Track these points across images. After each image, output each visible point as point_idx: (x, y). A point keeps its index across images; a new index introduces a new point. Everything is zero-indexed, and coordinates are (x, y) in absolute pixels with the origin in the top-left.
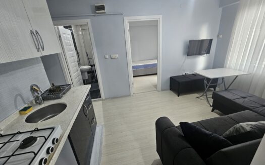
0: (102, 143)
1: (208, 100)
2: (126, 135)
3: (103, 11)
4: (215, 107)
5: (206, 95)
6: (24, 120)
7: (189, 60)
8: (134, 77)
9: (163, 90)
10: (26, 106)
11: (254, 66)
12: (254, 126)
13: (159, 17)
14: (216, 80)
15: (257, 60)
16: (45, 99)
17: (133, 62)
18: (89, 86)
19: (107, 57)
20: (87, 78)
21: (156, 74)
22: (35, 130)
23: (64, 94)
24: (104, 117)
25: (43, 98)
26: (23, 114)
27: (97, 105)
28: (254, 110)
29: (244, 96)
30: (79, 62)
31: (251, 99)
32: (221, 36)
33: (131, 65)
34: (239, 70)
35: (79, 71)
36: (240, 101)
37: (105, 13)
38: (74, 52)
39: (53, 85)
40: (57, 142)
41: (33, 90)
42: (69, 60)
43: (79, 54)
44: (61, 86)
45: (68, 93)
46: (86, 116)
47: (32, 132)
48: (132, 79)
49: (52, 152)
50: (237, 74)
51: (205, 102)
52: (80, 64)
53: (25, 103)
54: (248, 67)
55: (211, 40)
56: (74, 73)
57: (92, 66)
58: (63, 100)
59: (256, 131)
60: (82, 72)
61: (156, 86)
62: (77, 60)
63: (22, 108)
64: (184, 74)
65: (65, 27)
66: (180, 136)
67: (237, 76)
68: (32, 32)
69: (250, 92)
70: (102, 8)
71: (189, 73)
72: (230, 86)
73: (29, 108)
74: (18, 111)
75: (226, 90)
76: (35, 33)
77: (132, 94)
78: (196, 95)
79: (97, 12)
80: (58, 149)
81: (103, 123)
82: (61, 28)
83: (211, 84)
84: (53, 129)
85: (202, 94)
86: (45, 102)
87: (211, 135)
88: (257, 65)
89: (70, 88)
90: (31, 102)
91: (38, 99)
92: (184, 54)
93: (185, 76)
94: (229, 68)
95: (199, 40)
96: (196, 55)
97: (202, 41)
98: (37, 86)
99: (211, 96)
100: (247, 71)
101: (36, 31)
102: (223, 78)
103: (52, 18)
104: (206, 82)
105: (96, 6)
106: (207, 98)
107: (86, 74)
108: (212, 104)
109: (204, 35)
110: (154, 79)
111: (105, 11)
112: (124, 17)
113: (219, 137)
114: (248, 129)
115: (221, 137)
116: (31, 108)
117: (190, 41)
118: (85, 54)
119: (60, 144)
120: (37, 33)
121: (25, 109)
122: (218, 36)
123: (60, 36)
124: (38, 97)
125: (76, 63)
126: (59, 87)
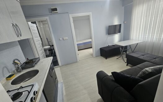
0: (63, 93)
1: (123, 59)
2: (78, 87)
3: (56, 12)
4: (128, 63)
5: (122, 57)
6: (10, 84)
7: (110, 37)
8: (78, 50)
9: (96, 56)
10: (11, 74)
11: (146, 37)
12: (153, 69)
13: (90, 13)
14: (126, 47)
15: (146, 34)
16: (23, 68)
17: (77, 41)
18: (52, 58)
19: (61, 39)
20: (48, 54)
21: (92, 47)
22: (20, 88)
23: (36, 64)
24: (62, 77)
25: (22, 68)
26: (9, 80)
27: (57, 70)
28: (150, 61)
29: (143, 54)
30: (42, 44)
31: (147, 55)
32: (125, 22)
33: (76, 43)
34: (138, 40)
35: (43, 50)
36: (141, 57)
37: (57, 12)
38: (39, 38)
39: (28, 59)
40: (36, 93)
41: (15, 63)
42: (36, 43)
43: (42, 39)
44: (33, 59)
45: (39, 63)
46: (52, 77)
47: (18, 89)
48: (77, 52)
49: (34, 100)
50: (137, 43)
51: (122, 60)
52: (43, 46)
53: (10, 73)
54: (143, 38)
55: (120, 25)
56: (40, 51)
57: (51, 46)
58: (35, 68)
59: (155, 72)
60: (45, 50)
61: (92, 55)
62: (41, 43)
63: (8, 76)
64: (108, 45)
65: (32, 23)
66: (112, 80)
67: (138, 44)
68: (13, 25)
69: (145, 52)
70: (56, 9)
71: (110, 45)
72: (134, 50)
73: (12, 75)
74: (5, 78)
75: (133, 52)
76: (15, 25)
77: (78, 61)
78: (116, 57)
79: (53, 12)
80: (38, 98)
81: (62, 81)
82: (30, 23)
83: (124, 49)
84: (33, 85)
85: (119, 56)
86: (24, 70)
87: (130, 77)
88: (147, 37)
89: (39, 60)
90: (14, 71)
91: (19, 69)
92: (106, 34)
93: (109, 47)
94: (132, 40)
95: (114, 25)
96: (113, 34)
97: (116, 25)
98: (17, 60)
99: (125, 57)
100: (142, 40)
101: (16, 24)
102: (130, 46)
103: (25, 17)
104: (121, 49)
105: (51, 9)
106: (123, 58)
107: (48, 51)
108: (126, 62)
109: (116, 22)
110: (90, 51)
111: (58, 11)
112: (69, 15)
113: (135, 78)
114: (150, 71)
115: (137, 77)
116: (14, 75)
117: (109, 26)
118: (46, 39)
119: (39, 95)
120: (16, 25)
121: (10, 76)
122: (124, 22)
123: (30, 29)
124: (18, 67)
125: (41, 45)
126: (32, 60)
